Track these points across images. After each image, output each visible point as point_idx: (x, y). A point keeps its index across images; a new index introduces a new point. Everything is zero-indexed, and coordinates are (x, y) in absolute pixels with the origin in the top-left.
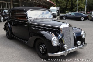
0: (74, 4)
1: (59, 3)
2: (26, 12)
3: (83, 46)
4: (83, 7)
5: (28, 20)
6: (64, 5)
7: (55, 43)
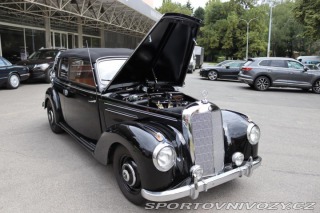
0: (239, 40)
1: (202, 37)
2: (94, 63)
3: (249, 168)
4: (262, 47)
5: (98, 88)
6: (214, 42)
7: (163, 162)
